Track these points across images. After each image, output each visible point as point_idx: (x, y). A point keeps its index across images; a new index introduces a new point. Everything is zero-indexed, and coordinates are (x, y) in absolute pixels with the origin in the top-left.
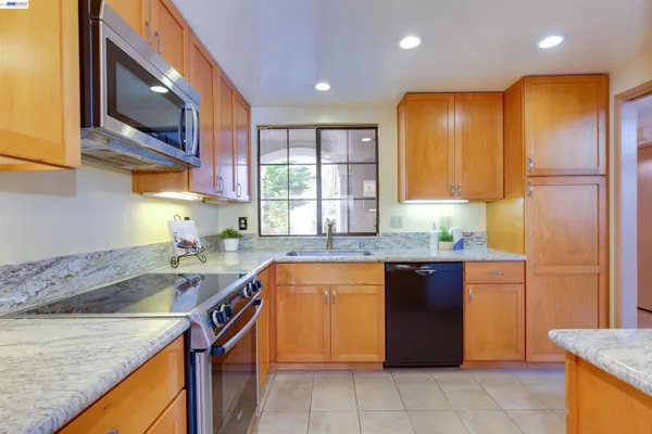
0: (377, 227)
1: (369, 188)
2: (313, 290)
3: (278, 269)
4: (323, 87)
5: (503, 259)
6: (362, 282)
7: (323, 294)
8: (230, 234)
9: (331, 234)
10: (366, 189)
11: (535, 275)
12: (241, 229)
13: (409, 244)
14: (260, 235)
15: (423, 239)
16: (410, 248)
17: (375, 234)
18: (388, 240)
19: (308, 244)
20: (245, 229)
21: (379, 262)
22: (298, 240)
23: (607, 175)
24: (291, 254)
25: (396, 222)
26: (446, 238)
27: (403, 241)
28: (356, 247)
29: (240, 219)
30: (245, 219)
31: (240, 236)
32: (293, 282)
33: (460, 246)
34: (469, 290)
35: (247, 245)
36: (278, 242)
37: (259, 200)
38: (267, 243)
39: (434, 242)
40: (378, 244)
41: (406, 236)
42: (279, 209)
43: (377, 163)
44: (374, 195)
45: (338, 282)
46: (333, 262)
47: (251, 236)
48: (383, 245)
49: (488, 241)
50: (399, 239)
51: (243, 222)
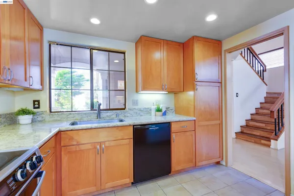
0: (125, 105)
1: (121, 85)
2: (89, 146)
3: (63, 135)
4: (95, 21)
5: (187, 120)
6: (120, 138)
7: (95, 148)
8: (24, 112)
9: (100, 110)
10: (119, 85)
11: (199, 126)
12: (35, 108)
13: (142, 114)
14: (51, 112)
15: (148, 111)
16: (141, 116)
17: (124, 109)
18: (131, 112)
19: (84, 116)
20: (38, 108)
21: (130, 125)
22: (78, 114)
23: (221, 83)
24: (73, 124)
25: (135, 103)
26: (159, 110)
27: (138, 112)
28: (114, 116)
29: (34, 101)
30: (38, 101)
31: (33, 113)
32: (75, 143)
33: (165, 114)
34: (173, 136)
35: (40, 119)
36: (64, 116)
37: (50, 89)
38: (56, 117)
39: (153, 112)
40: (125, 114)
41: (140, 110)
42: (66, 96)
43: (125, 72)
44: (124, 88)
45: (106, 139)
46: (102, 128)
47: (43, 113)
48: (129, 115)
49: (175, 111)
50: (137, 111)
51: (37, 104)
